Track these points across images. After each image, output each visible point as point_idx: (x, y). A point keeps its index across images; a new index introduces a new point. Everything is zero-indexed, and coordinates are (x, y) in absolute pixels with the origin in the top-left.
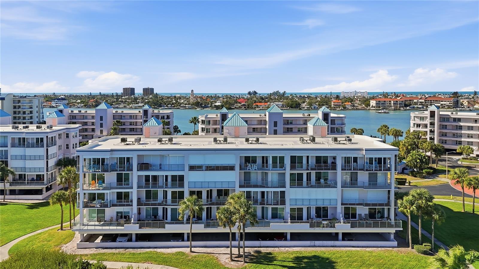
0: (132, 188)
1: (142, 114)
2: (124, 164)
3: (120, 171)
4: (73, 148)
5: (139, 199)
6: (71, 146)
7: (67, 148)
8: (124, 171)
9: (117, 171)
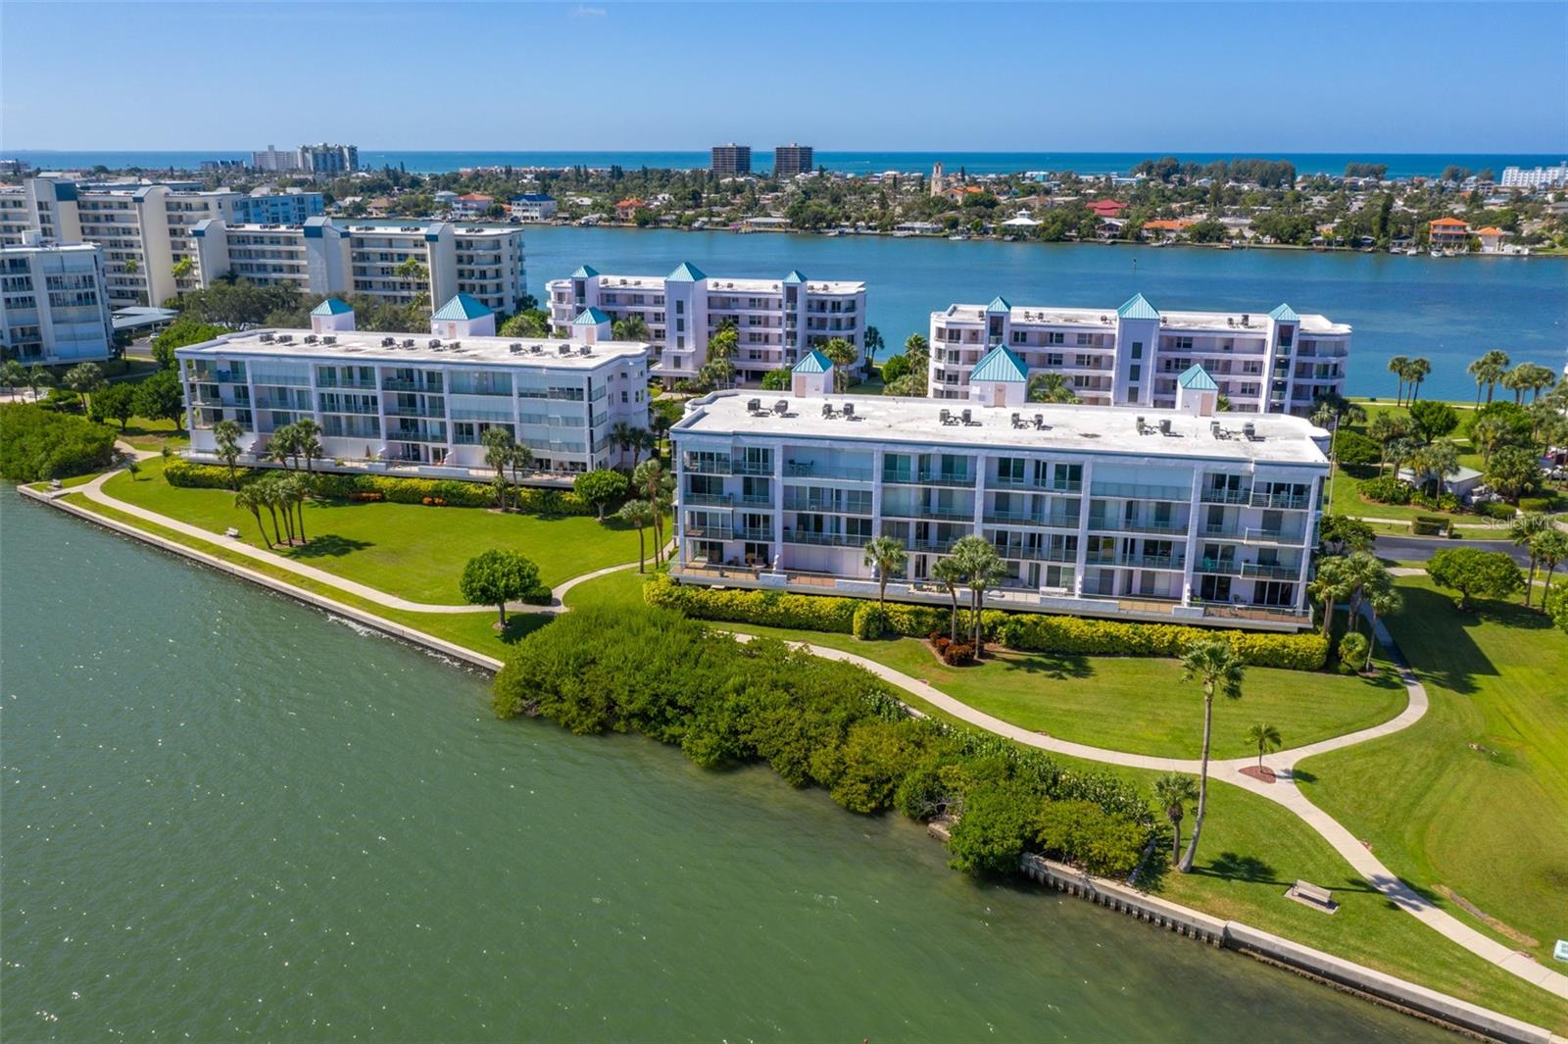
0: (773, 507)
1: (781, 294)
2: (758, 461)
3: (750, 473)
4: (637, 400)
5: (786, 528)
6: (632, 397)
7: (625, 400)
8: (758, 473)
9: (744, 472)
